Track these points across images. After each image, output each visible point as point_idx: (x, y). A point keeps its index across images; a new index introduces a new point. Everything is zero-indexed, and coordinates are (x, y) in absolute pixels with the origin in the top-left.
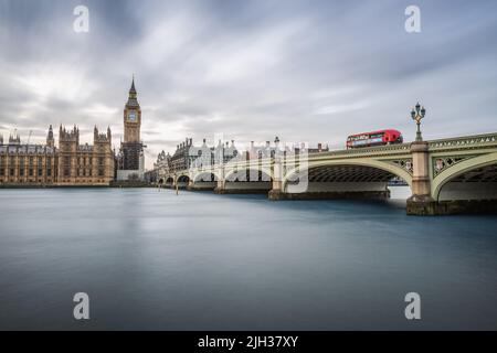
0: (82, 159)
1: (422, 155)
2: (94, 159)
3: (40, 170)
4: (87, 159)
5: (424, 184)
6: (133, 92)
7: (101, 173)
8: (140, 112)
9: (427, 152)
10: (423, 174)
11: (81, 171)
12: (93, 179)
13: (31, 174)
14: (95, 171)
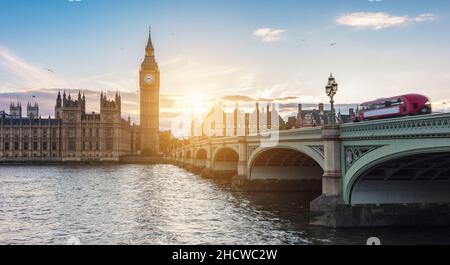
0: (87, 131)
1: (332, 143)
2: (101, 131)
3: (45, 144)
4: (94, 131)
5: (333, 181)
6: (150, 48)
7: (109, 147)
8: (157, 73)
9: (337, 139)
10: (333, 169)
11: (87, 144)
12: (100, 154)
13: (36, 148)
14: (102, 145)
